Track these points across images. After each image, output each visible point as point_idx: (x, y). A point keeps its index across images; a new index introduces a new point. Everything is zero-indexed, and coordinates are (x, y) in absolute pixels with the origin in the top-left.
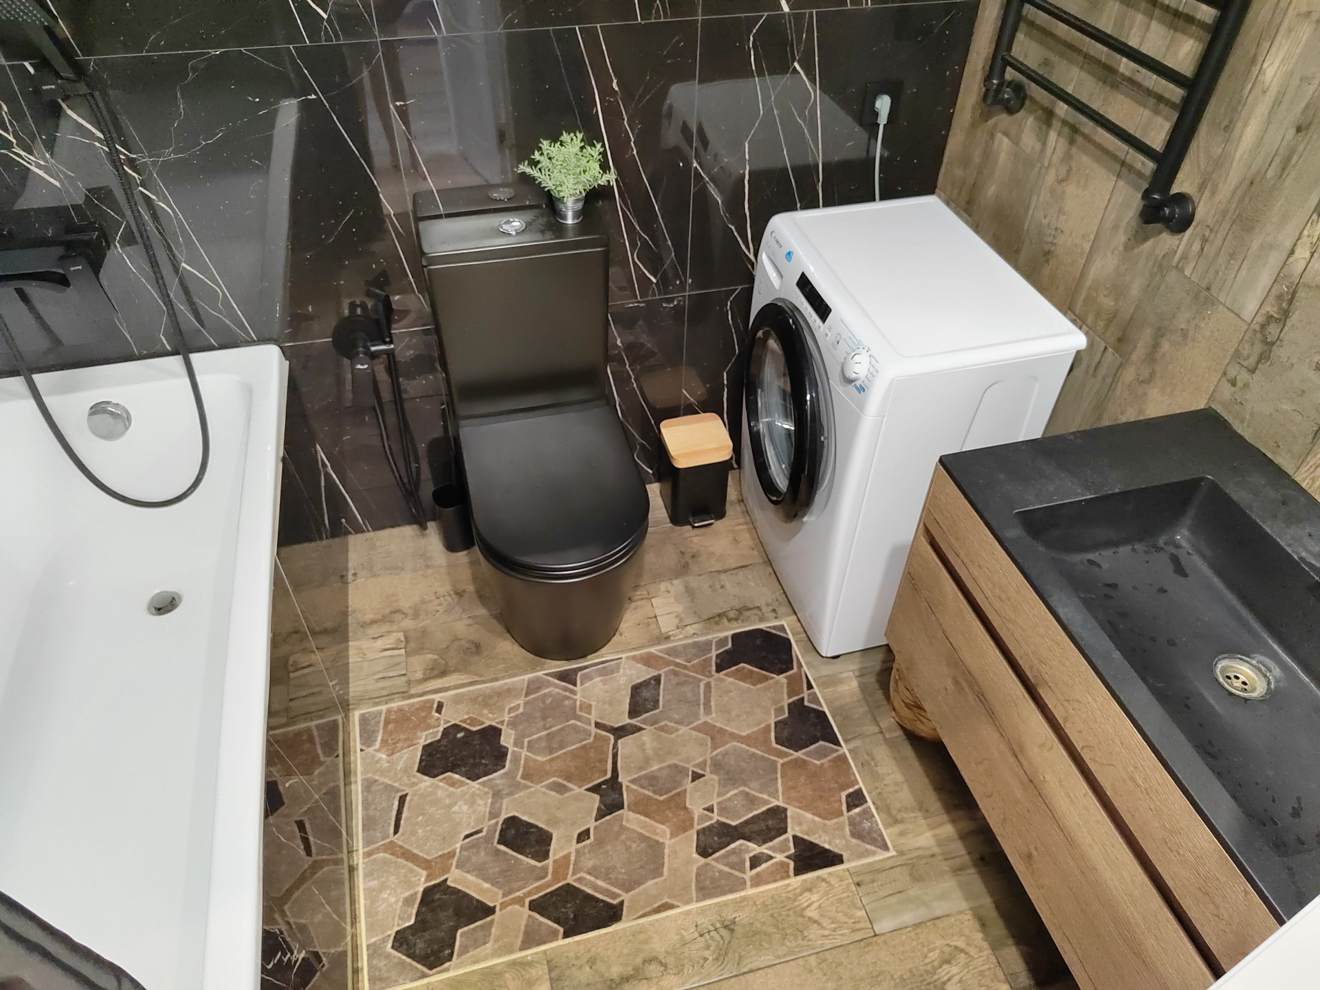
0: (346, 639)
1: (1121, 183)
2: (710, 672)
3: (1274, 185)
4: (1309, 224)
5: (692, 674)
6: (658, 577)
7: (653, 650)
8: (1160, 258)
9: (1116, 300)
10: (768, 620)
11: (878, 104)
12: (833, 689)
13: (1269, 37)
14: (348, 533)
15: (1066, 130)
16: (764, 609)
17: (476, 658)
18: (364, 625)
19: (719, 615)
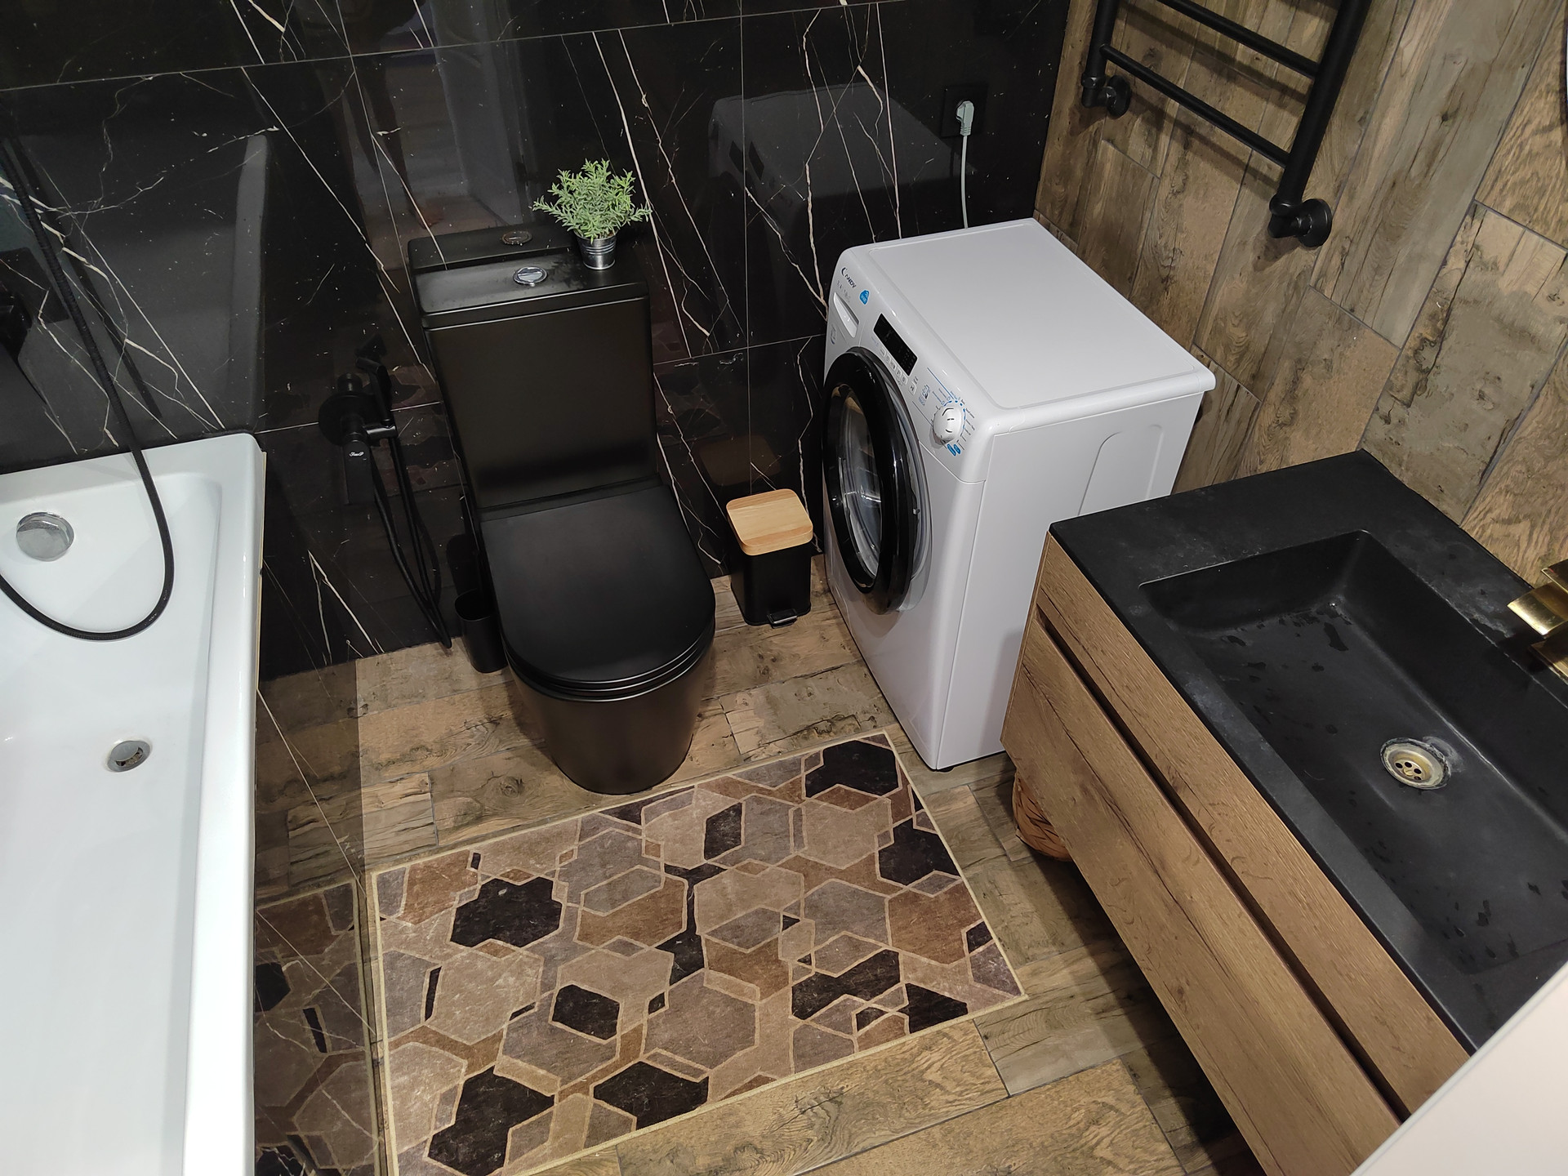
0: (357, 785)
1: (1246, 191)
2: (799, 796)
3: (1420, 185)
4: (1462, 228)
5: (778, 800)
6: (733, 688)
7: (730, 775)
8: (1295, 278)
9: (1248, 328)
10: (867, 731)
11: (960, 112)
12: (947, 807)
13: (1406, 9)
14: (355, 657)
15: (1179, 132)
16: (861, 717)
17: (517, 799)
18: (379, 767)
19: (808, 728)
